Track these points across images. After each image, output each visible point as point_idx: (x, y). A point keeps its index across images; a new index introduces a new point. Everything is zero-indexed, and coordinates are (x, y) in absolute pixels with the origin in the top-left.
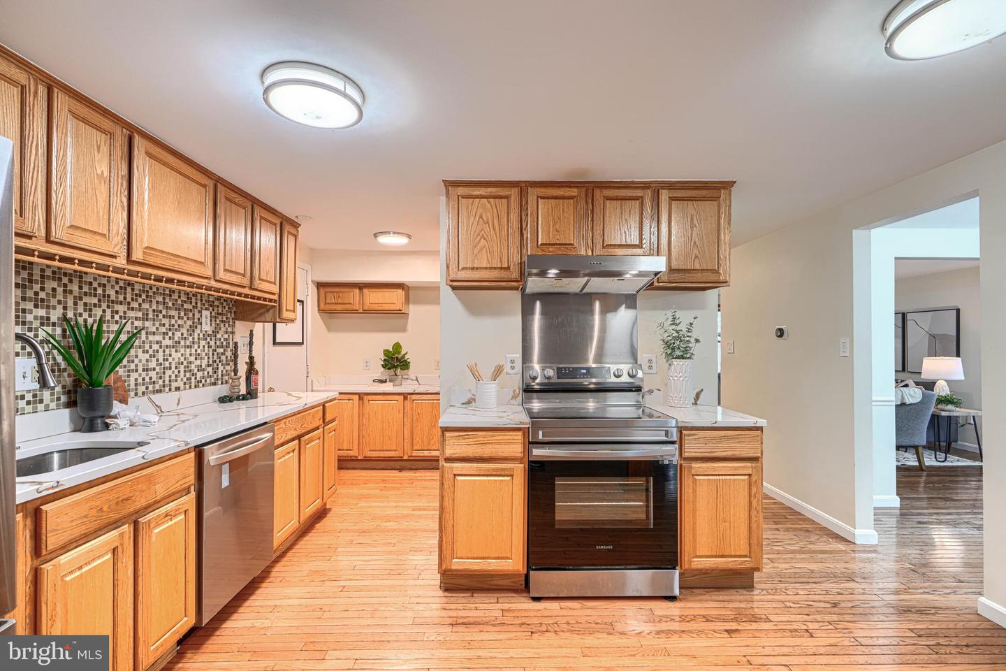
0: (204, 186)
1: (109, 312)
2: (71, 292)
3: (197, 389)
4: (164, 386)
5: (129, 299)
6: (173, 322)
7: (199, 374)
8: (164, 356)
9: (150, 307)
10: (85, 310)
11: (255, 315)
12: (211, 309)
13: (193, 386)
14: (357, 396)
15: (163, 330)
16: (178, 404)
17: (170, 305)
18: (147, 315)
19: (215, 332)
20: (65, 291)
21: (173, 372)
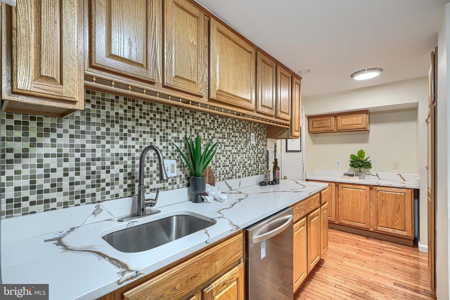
0: (250, 53)
1: (206, 134)
2: (189, 123)
3: (249, 177)
4: (233, 175)
5: (216, 127)
6: (237, 139)
7: (250, 169)
8: (233, 158)
9: (226, 131)
10: (195, 133)
11: (277, 135)
12: (255, 132)
13: (247, 175)
14: (334, 184)
15: (232, 144)
16: (240, 185)
17: (235, 130)
18: (225, 136)
19: (257, 145)
20: (186, 123)
21: (237, 167)
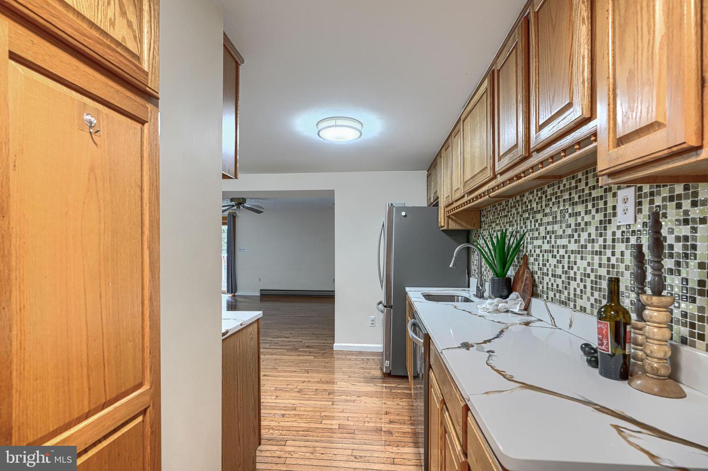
6: (579, 219)
8: (569, 262)
15: (569, 231)
16: (570, 326)
17: (576, 199)
21: (578, 285)
